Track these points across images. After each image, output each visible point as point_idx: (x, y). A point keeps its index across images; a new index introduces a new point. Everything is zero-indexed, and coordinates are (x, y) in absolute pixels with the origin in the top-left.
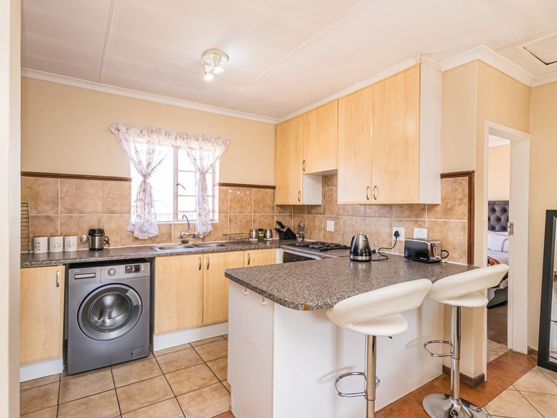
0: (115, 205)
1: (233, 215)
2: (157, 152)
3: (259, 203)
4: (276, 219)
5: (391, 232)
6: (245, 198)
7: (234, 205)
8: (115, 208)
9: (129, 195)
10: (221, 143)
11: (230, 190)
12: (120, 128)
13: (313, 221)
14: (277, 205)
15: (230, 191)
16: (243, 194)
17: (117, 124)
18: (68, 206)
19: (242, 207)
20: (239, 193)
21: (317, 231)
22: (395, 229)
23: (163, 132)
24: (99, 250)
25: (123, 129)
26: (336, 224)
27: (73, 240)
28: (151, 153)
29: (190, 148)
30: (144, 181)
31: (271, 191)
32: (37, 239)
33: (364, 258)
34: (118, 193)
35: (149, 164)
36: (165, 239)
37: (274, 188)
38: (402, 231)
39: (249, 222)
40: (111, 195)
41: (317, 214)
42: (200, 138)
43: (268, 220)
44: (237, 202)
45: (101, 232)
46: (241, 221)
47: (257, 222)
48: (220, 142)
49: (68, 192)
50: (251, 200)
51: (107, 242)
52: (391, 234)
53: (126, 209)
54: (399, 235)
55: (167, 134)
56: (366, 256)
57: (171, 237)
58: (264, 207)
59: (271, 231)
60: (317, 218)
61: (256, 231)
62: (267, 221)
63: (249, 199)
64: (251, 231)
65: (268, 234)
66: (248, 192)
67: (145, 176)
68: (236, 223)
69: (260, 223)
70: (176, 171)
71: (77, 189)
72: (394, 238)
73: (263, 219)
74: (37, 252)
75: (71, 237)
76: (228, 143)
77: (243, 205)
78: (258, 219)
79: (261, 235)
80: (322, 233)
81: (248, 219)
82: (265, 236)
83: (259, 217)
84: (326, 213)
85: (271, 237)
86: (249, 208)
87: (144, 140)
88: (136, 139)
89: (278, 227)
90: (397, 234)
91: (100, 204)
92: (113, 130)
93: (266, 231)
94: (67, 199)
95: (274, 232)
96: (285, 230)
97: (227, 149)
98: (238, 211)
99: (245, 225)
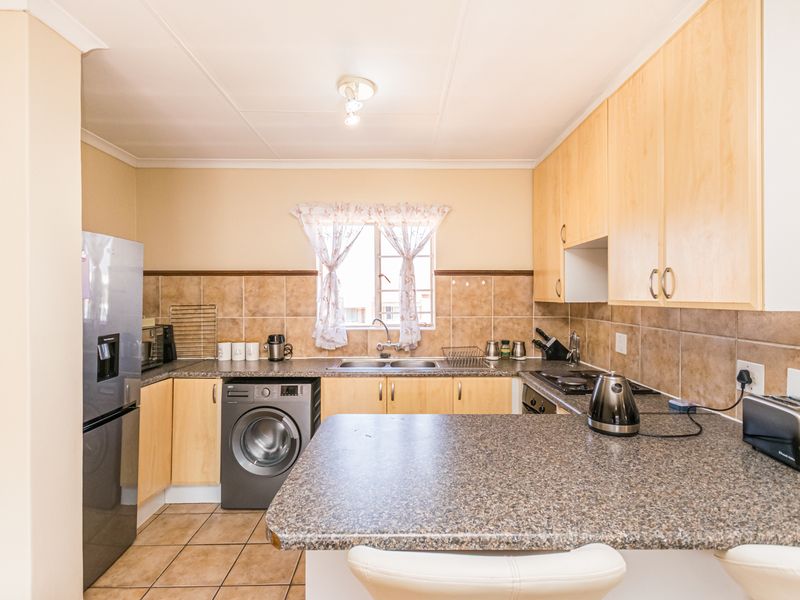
0: (299, 305)
1: (457, 318)
2: (345, 234)
3: (503, 298)
4: (535, 325)
5: (734, 369)
6: (478, 292)
7: (461, 304)
8: (300, 310)
9: (315, 292)
10: (436, 212)
11: (453, 280)
12: (302, 209)
13: (597, 332)
14: (538, 303)
15: (454, 282)
16: (474, 286)
17: (297, 205)
18: (251, 308)
19: (474, 307)
20: (467, 284)
21: (601, 351)
22: (741, 365)
23: (352, 208)
24: (278, 360)
25: (305, 210)
26: (630, 340)
27: (254, 347)
28: (337, 236)
29: (389, 224)
30: (330, 274)
31: (527, 279)
32: (221, 345)
33: (616, 429)
34: (302, 290)
35: (336, 251)
36: (359, 350)
37: (530, 273)
38: (758, 371)
39: (487, 328)
40: (295, 294)
41: (602, 319)
42: (403, 209)
43: (521, 325)
44: (466, 298)
45: (281, 339)
46: (472, 328)
47: (500, 329)
48: (434, 210)
49: (251, 291)
50: (490, 294)
51: (291, 352)
52: (734, 374)
53: (311, 310)
54: (750, 381)
55: (358, 209)
56: (621, 423)
57: (367, 349)
58: (513, 305)
59: (523, 344)
60: (601, 327)
61: (496, 344)
62: (520, 329)
63: (485, 294)
64: (488, 344)
65: (518, 350)
66: (484, 283)
67: (331, 268)
68: (463, 331)
69: (506, 330)
70: (378, 257)
71: (259, 288)
72: (738, 385)
73: (510, 324)
74: (220, 359)
75: (252, 344)
76: (447, 210)
77: (475, 302)
78: (502, 324)
79: (505, 350)
80: (609, 355)
81: (485, 324)
82: (513, 353)
83: (504, 321)
84: (615, 318)
85: (524, 353)
86: (486, 307)
87: (330, 221)
88: (321, 221)
89: (539, 339)
90: (745, 378)
91: (284, 304)
92: (294, 213)
93: (514, 344)
94: (251, 299)
95: (530, 346)
96: (549, 344)
97: (446, 218)
98: (466, 311)
99: (478, 334)
